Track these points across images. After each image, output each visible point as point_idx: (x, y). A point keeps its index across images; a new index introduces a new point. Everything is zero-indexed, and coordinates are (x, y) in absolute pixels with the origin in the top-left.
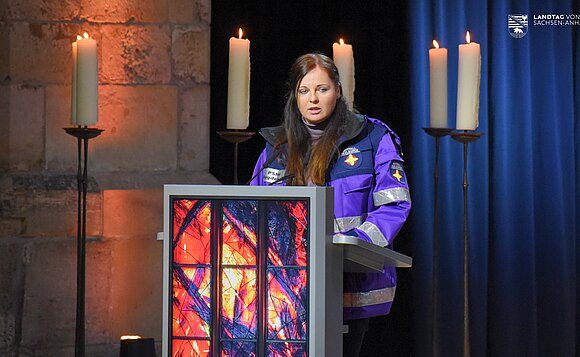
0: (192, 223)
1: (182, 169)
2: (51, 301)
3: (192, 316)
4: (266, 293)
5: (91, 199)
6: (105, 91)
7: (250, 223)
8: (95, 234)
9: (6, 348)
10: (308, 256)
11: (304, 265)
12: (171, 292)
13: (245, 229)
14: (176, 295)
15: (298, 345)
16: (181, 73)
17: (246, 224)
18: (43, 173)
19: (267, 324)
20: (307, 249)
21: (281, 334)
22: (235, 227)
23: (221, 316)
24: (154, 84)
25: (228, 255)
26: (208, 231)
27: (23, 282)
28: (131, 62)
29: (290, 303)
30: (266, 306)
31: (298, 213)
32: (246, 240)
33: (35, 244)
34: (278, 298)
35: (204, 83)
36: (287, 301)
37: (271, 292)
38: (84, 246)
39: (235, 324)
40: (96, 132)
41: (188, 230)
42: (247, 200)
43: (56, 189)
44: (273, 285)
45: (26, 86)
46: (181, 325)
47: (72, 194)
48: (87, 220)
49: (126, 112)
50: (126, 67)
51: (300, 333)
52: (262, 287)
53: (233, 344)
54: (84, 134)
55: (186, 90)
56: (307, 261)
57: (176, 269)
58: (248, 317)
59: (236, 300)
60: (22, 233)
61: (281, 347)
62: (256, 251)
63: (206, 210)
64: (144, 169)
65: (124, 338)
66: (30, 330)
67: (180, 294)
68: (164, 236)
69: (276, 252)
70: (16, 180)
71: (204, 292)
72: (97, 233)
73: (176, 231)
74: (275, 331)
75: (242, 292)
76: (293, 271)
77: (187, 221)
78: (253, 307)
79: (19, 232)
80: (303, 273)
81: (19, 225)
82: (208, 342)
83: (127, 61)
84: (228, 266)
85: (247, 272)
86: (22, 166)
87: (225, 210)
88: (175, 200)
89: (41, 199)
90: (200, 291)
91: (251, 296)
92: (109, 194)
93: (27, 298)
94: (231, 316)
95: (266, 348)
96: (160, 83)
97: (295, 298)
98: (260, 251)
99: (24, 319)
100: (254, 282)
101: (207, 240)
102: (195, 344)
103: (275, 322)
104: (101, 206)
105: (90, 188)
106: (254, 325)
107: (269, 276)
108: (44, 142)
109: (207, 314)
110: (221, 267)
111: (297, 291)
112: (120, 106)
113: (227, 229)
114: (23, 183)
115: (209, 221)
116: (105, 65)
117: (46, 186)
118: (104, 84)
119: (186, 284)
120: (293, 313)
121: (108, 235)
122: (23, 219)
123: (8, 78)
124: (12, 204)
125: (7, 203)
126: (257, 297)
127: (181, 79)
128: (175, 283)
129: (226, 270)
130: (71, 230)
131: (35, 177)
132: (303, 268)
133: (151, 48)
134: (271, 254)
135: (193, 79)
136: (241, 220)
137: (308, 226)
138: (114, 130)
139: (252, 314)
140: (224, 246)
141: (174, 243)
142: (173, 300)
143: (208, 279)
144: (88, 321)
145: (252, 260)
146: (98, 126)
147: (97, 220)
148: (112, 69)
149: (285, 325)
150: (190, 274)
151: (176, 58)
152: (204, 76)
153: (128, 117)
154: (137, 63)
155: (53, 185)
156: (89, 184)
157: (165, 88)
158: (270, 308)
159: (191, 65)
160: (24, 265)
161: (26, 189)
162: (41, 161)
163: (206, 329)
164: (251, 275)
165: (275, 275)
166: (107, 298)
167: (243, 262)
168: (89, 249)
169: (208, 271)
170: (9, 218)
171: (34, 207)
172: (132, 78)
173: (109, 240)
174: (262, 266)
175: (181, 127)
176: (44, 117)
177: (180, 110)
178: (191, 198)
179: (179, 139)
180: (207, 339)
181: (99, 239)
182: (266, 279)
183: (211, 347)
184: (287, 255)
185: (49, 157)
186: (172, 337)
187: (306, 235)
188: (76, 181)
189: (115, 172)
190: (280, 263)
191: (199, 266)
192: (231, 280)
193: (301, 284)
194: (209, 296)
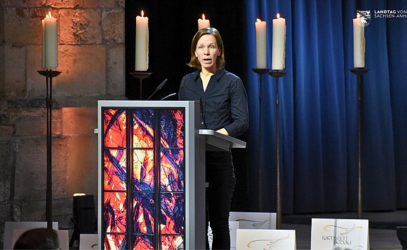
0: (115, 123)
1: (109, 94)
2: (32, 174)
3: (116, 178)
4: (160, 164)
5: (55, 113)
6: (61, 48)
7: (150, 123)
8: (57, 133)
9: (5, 201)
10: (184, 142)
11: (182, 147)
12: (103, 164)
13: (147, 127)
14: (106, 166)
15: (179, 194)
16: (107, 38)
17: (147, 123)
18: (25, 98)
19: (160, 182)
20: (184, 138)
21: (169, 188)
22: (140, 125)
23: (133, 178)
24: (92, 44)
25: (137, 142)
26: (124, 128)
27: (14, 162)
28: (77, 31)
29: (174, 170)
30: (160, 172)
31: (178, 116)
32: (148, 133)
33: (21, 140)
34: (167, 167)
35: (121, 43)
36: (172, 168)
37: (163, 163)
38: (51, 141)
39: (141, 183)
40: (57, 73)
41: (113, 127)
42: (147, 109)
43: (34, 107)
44: (163, 159)
45: (15, 46)
46: (109, 183)
47: (43, 110)
48: (52, 125)
49: (75, 61)
50: (74, 34)
51: (180, 188)
52: (157, 161)
53: (140, 194)
54: (50, 74)
55: (110, 48)
56: (184, 145)
57: (106, 151)
58: (149, 178)
59: (142, 169)
60: (13, 133)
61: (168, 196)
62: (153, 139)
63: (123, 115)
64: (86, 95)
65: (75, 195)
66: (19, 191)
67: (108, 166)
68: (98, 131)
69: (165, 140)
70: (9, 102)
71: (123, 164)
72: (58, 133)
73: (106, 128)
74: (165, 186)
75: (145, 164)
76: (175, 151)
77: (112, 122)
78: (152, 172)
79: (12, 133)
80: (181, 152)
81: (11, 129)
82: (126, 194)
83: (75, 31)
84: (137, 149)
85: (148, 151)
86: (13, 94)
87: (135, 115)
88: (105, 109)
89: (25, 113)
90: (120, 163)
91: (150, 166)
92: (65, 110)
93: (17, 172)
94: (139, 178)
95: (160, 196)
96: (95, 44)
97: (176, 167)
98: (156, 140)
99: (15, 184)
100: (152, 158)
101: (124, 133)
102: (117, 194)
103: (165, 181)
104: (60, 117)
105: (54, 106)
106: (152, 183)
107: (161, 154)
108: (26, 79)
109: (124, 177)
110: (133, 149)
111: (178, 163)
112: (71, 58)
113: (136, 127)
114: (14, 104)
115: (125, 122)
116: (62, 33)
117: (28, 106)
118: (61, 44)
119: (112, 159)
120: (176, 175)
121: (65, 134)
122: (14, 125)
123: (4, 41)
124: (7, 116)
125: (4, 115)
126: (154, 167)
127: (107, 41)
128: (105, 159)
129: (135, 151)
130: (43, 132)
131: (21, 100)
132: (181, 149)
133: (89, 22)
134: (162, 141)
135: (115, 41)
136: (144, 121)
137: (184, 124)
138: (68, 72)
139: (151, 177)
140: (134, 136)
141: (104, 135)
142: (104, 169)
143: (125, 156)
144: (54, 185)
145: (151, 144)
146: (58, 69)
147: (59, 125)
148: (66, 35)
149: (171, 183)
150: (114, 153)
151: (105, 29)
152: (121, 40)
153: (76, 64)
154: (81, 32)
155: (32, 104)
156: (53, 104)
157: (98, 46)
158: (162, 173)
159: (114, 32)
160: (15, 152)
161: (16, 107)
162: (24, 91)
163: (124, 186)
164: (151, 153)
165: (165, 153)
166: (65, 171)
167: (145, 146)
168: (54, 143)
169: (125, 151)
170: (5, 125)
171: (20, 118)
172: (78, 41)
173: (66, 137)
174: (157, 148)
175: (107, 70)
176: (26, 64)
177: (107, 59)
178: (114, 108)
179: (107, 77)
180: (124, 191)
181: (60, 137)
182: (160, 155)
183: (127, 196)
184: (172, 142)
185: (29, 88)
186: (103, 191)
187: (183, 129)
188: (45, 102)
189: (69, 97)
190: (168, 146)
191: (120, 148)
192: (139, 156)
193: (180, 158)
194: (125, 166)
